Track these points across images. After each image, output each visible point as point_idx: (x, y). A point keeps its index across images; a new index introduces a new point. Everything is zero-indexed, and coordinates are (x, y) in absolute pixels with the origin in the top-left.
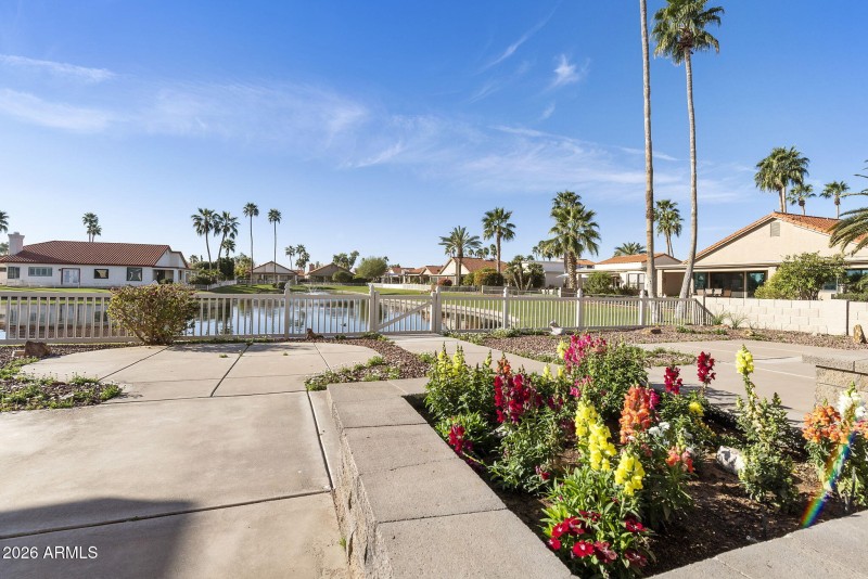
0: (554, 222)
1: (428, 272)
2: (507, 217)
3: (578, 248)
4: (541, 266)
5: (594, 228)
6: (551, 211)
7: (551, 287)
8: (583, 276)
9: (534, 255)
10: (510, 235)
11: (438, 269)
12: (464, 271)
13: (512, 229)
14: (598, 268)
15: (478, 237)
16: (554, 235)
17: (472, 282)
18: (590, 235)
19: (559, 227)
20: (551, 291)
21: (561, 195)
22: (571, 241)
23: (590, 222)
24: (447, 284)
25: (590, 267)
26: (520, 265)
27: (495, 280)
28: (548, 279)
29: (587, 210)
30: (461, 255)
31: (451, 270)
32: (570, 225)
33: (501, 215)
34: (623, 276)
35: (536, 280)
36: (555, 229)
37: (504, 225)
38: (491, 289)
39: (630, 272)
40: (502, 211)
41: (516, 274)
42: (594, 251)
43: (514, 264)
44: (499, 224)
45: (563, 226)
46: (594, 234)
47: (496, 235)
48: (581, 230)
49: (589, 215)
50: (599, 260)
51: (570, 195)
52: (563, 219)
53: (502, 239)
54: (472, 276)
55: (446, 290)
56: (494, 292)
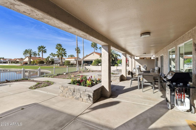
0: (57, 50)
1: (18, 60)
2: (44, 48)
3: (62, 56)
4: (54, 59)
5: (66, 52)
7: (56, 64)
8: (63, 61)
9: (50, 56)
10: (45, 52)
11: (22, 59)
12: (32, 60)
13: (46, 51)
14: (66, 60)
15: (36, 52)
17: (34, 63)
18: (65, 53)
19: (59, 52)
20: (56, 65)
21: (58, 44)
22: (61, 55)
23: (65, 51)
24: (26, 63)
25: (64, 59)
26: (49, 59)
27: (42, 62)
28: (55, 62)
29: (64, 49)
30: (30, 56)
31: (27, 60)
32: (61, 51)
33: (43, 47)
34: (71, 61)
35: (53, 62)
36: (57, 52)
37: (44, 50)
38: (41, 64)
39: (72, 61)
40: (43, 46)
41: (48, 61)
42: (66, 57)
43: (47, 59)
44: (42, 49)
45: (59, 51)
46: (66, 53)
47: (41, 52)
48: (63, 52)
49: (65, 50)
50: (66, 59)
51: (60, 44)
52: (59, 50)
53: (43, 53)
54: (34, 61)
55: (26, 65)
56: (41, 65)
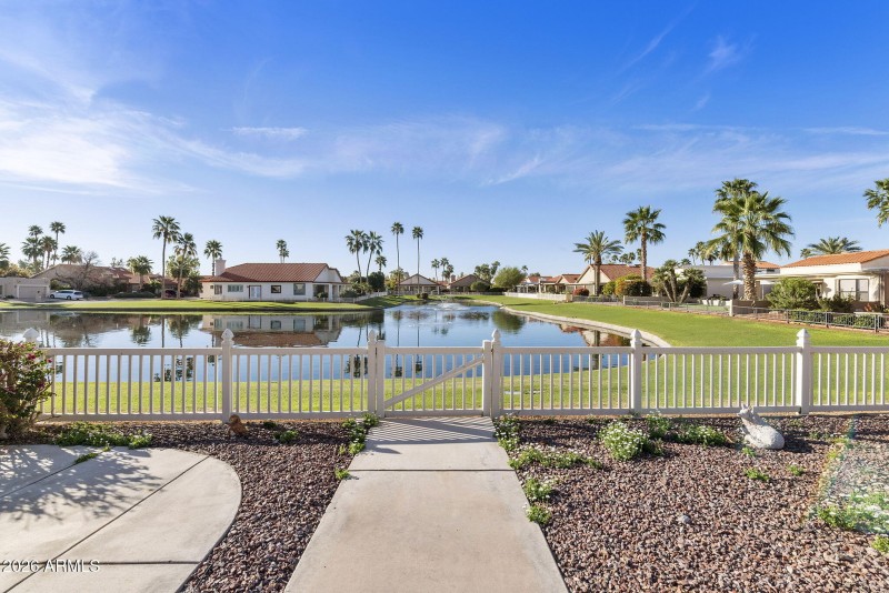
0: (721, 217)
1: (564, 281)
2: (654, 216)
3: (756, 247)
4: (701, 272)
5: (783, 220)
6: (713, 205)
7: (716, 297)
8: (763, 282)
9: (691, 259)
10: (658, 236)
11: (575, 278)
12: (604, 279)
13: (661, 230)
14: (785, 272)
15: (618, 242)
16: (720, 233)
17: (614, 291)
18: (777, 231)
19: (729, 223)
20: (716, 302)
21: (729, 185)
22: (746, 239)
23: (776, 213)
24: (585, 293)
25: (771, 270)
26: (673, 271)
27: (640, 290)
28: (710, 288)
29: (771, 197)
30: (599, 263)
31: (589, 279)
32: (743, 219)
33: (648, 215)
34: (830, 283)
35: (696, 289)
36: (721, 225)
37: (650, 226)
38: (635, 299)
39: (840, 278)
40: (648, 210)
41: (666, 282)
42: (783, 251)
43: (664, 270)
44: (644, 224)
45: (735, 220)
46: (783, 229)
47: (640, 238)
48: (762, 224)
49: (774, 204)
50: (784, 266)
51: (741, 183)
52: (734, 212)
53: (648, 242)
54: (613, 284)
55: (583, 300)
56: (638, 304)
